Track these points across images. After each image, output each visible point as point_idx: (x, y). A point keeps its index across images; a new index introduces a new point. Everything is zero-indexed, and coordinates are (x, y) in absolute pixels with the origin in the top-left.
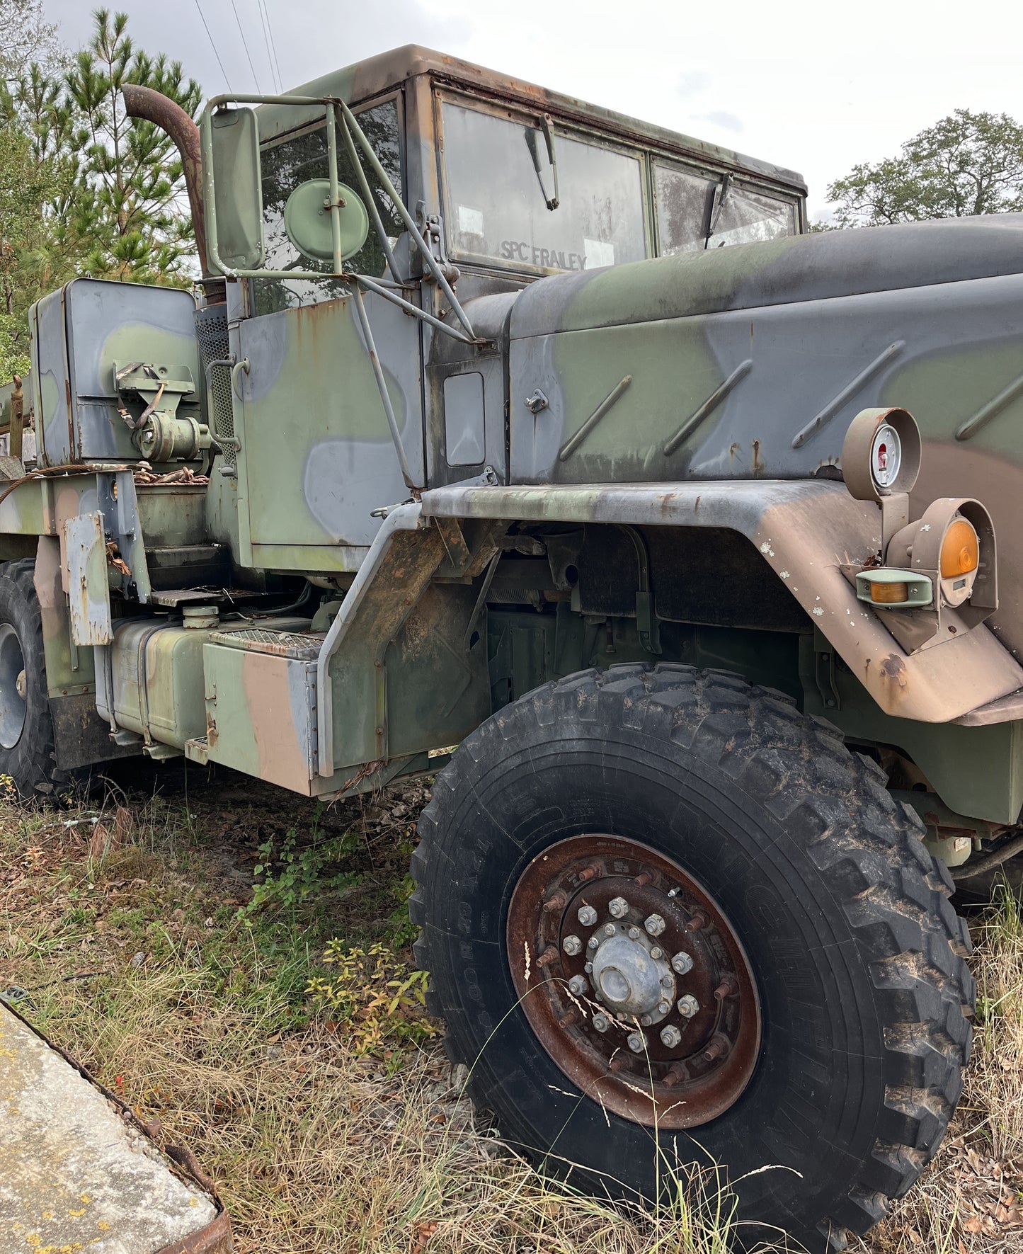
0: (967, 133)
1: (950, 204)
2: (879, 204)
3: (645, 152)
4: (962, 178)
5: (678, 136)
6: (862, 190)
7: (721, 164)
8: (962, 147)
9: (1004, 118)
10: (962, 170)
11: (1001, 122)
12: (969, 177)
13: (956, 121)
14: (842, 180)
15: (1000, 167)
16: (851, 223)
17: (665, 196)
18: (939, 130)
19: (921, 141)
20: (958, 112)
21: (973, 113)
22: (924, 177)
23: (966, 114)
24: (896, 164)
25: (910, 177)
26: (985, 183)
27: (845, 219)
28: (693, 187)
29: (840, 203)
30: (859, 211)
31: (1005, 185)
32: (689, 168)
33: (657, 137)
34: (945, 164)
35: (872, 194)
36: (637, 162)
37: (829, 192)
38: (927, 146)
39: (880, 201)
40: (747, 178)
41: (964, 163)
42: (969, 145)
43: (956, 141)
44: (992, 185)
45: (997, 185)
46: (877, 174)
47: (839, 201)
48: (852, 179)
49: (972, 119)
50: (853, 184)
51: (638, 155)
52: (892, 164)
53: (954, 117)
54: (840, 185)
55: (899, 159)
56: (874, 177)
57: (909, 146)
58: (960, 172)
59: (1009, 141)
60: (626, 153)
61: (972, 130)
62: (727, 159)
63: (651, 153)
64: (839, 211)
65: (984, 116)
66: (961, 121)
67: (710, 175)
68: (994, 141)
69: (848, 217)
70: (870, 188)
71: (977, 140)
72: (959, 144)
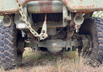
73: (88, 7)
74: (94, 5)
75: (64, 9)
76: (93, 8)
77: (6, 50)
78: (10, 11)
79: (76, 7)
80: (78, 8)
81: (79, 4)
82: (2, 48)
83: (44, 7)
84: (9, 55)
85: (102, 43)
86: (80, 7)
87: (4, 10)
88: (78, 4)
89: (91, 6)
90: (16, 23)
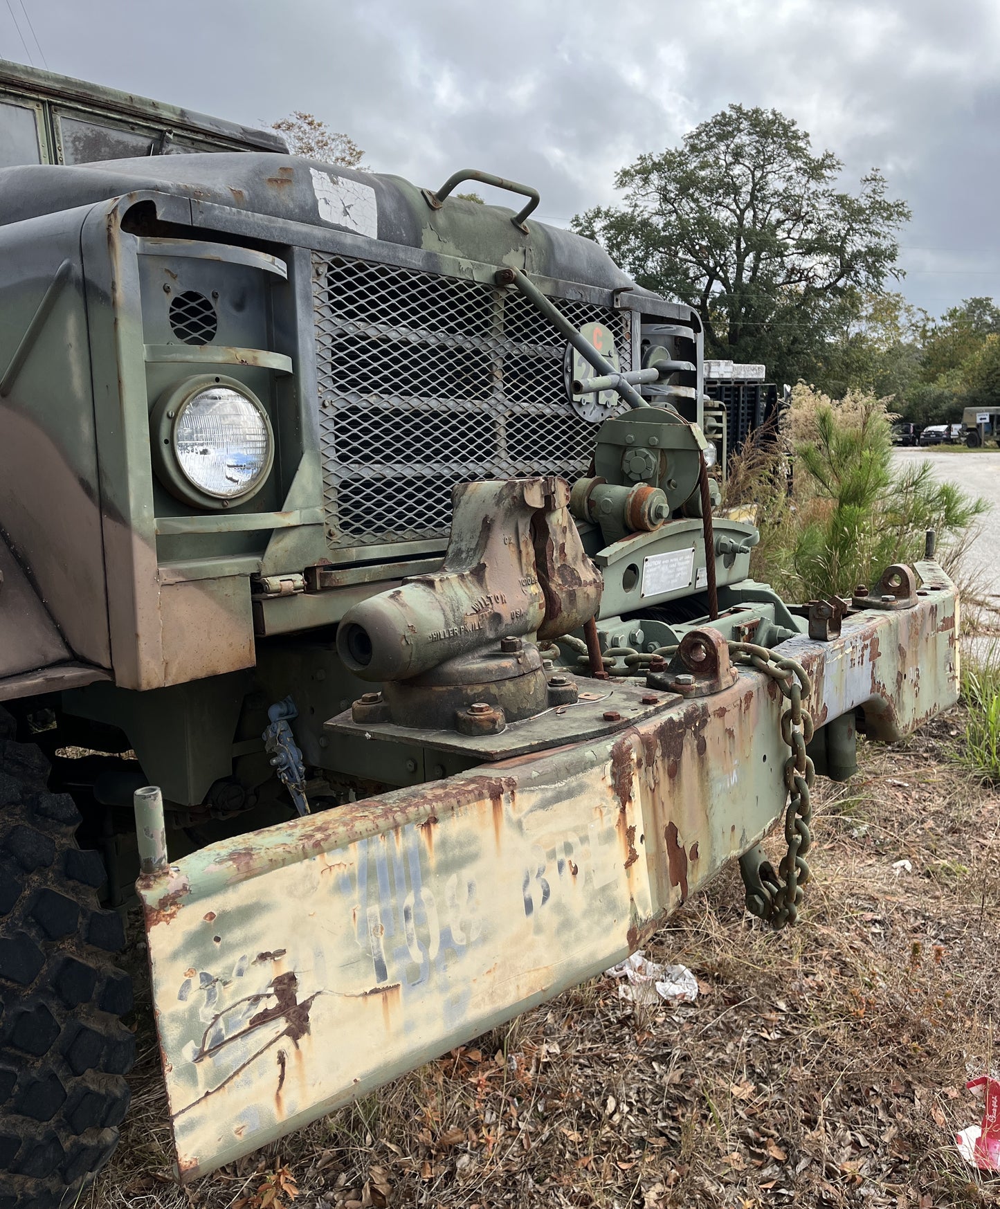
0: (742, 126)
1: (727, 194)
2: (663, 192)
3: (43, 102)
4: (737, 170)
5: (94, 88)
6: (647, 178)
7: (159, 120)
8: (737, 140)
9: (774, 113)
10: (737, 162)
11: (771, 117)
12: (745, 168)
13: (731, 116)
14: (628, 168)
15: (769, 160)
16: (641, 209)
17: (76, 149)
18: (715, 123)
19: (699, 134)
20: (732, 107)
21: (746, 108)
22: (702, 168)
23: (738, 109)
24: (676, 154)
25: (691, 167)
26: (758, 174)
27: (636, 206)
28: (119, 142)
29: (628, 190)
30: (646, 198)
31: (777, 176)
32: (111, 121)
33: (57, 86)
34: (722, 156)
35: (656, 182)
36: (31, 112)
37: (616, 179)
38: (705, 138)
39: (665, 188)
40: (200, 137)
41: (738, 155)
42: (742, 139)
43: (731, 135)
44: (765, 177)
45: (770, 176)
46: (660, 164)
47: (626, 188)
48: (638, 168)
49: (744, 114)
50: (638, 172)
51: (31, 105)
52: (672, 154)
53: (728, 112)
54: (626, 173)
55: (680, 149)
56: (657, 167)
57: (690, 138)
58: (734, 163)
59: (777, 135)
60: (14, 102)
61: (745, 125)
62: (166, 115)
63: (50, 104)
64: (627, 197)
65: (756, 111)
66: (735, 116)
67: (146, 131)
68: (765, 134)
69: (638, 203)
70: (654, 177)
71: (750, 134)
72: (734, 137)
87: (747, 846)
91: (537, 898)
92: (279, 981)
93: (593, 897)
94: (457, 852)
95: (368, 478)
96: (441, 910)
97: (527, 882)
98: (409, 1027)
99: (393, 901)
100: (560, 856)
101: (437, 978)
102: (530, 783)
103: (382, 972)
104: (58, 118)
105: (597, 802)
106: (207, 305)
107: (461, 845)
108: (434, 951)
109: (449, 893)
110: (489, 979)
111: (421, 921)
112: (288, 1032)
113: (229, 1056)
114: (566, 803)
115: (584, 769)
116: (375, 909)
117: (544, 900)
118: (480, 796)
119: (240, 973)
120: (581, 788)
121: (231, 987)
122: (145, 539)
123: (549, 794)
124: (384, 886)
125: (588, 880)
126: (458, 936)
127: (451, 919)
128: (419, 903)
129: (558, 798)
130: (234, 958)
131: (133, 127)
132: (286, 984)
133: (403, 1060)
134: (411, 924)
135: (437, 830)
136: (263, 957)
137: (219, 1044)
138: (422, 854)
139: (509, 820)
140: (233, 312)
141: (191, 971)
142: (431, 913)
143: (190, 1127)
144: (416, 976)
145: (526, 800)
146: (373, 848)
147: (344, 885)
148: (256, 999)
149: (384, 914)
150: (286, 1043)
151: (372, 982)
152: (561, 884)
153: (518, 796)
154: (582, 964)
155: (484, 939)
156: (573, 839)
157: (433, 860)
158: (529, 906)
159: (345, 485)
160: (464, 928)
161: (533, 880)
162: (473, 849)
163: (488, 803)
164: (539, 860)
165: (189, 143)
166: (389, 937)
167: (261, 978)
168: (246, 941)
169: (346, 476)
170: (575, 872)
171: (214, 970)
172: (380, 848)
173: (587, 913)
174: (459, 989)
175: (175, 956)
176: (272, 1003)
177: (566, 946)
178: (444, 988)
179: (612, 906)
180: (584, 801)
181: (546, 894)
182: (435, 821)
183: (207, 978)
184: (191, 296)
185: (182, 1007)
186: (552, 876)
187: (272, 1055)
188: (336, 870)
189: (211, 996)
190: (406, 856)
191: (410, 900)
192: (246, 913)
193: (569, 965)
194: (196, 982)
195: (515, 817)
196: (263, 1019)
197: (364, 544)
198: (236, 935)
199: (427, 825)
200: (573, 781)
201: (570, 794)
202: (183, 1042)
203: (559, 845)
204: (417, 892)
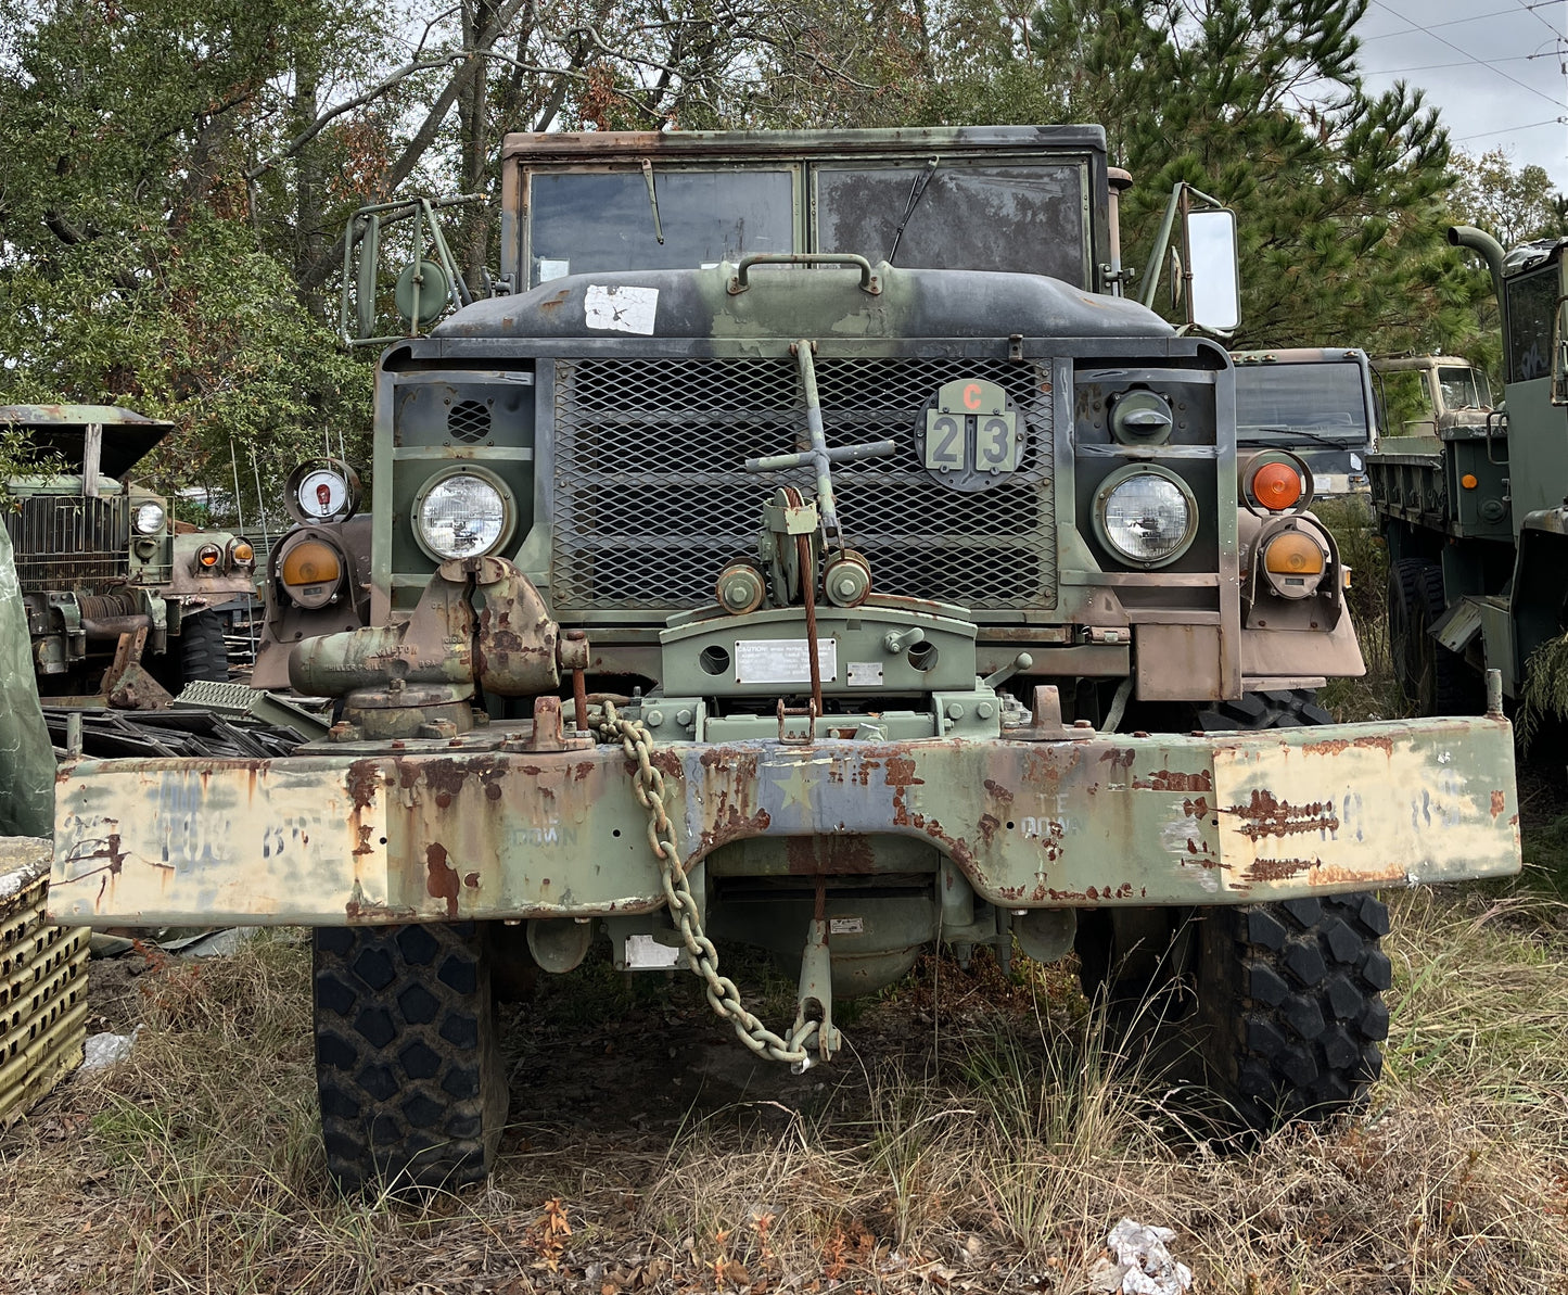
3: (801, 162)
32: (873, 163)
36: (787, 175)
51: (789, 167)
63: (809, 162)
73: (1093, 893)
74: (1127, 887)
75: (950, 880)
76: (1124, 901)
77: (418, 1028)
78: (613, 913)
79: (1020, 892)
80: (1036, 897)
81: (1041, 877)
82: (385, 1011)
83: (817, 856)
84: (443, 1071)
85: (1263, 945)
86: (1049, 896)
87: (575, 908)
88: (1037, 874)
89: (1108, 890)
90: (612, 936)
91: (274, 849)
92: (112, 837)
93: (319, 864)
94: (221, 797)
95: (607, 548)
96: (207, 832)
97: (267, 835)
98: (175, 896)
99: (179, 815)
100: (296, 826)
101: (197, 873)
102: (280, 767)
103: (166, 857)
104: (815, 174)
105: (331, 796)
106: (482, 410)
107: (225, 794)
108: (199, 856)
109: (213, 822)
110: (232, 889)
111: (194, 834)
112: (110, 867)
113: (82, 866)
114: (304, 789)
115: (323, 770)
116: (168, 815)
117: (279, 852)
118: (244, 767)
119: (95, 825)
120: (319, 783)
121: (90, 830)
122: (381, 589)
123: (293, 779)
124: (174, 804)
125: (316, 850)
126: (215, 852)
127: (212, 838)
128: (194, 821)
129: (299, 784)
130: (93, 815)
131: (897, 162)
132: (115, 840)
133: (170, 914)
134: (188, 833)
135: (210, 779)
136: (107, 820)
137: (77, 858)
138: (199, 791)
139: (260, 788)
140: (508, 412)
141: (72, 813)
142: (200, 830)
143: (55, 894)
144: (186, 867)
145: (273, 778)
146: (171, 778)
147: (152, 794)
148: (99, 842)
149: (173, 820)
150: (108, 872)
151: (159, 859)
152: (293, 846)
153: (268, 773)
154: (302, 910)
155: (232, 861)
156: (308, 817)
157: (206, 798)
158: (267, 852)
159: (579, 554)
160: (220, 848)
161: (272, 833)
162: (232, 799)
163: (247, 772)
164: (278, 822)
165: (964, 163)
166: (174, 836)
167: (104, 831)
168: (99, 808)
169: (580, 546)
170: (306, 841)
171: (83, 817)
172: (175, 778)
173: (312, 874)
174: (211, 887)
175: (65, 802)
176: (106, 848)
177: (291, 891)
178: (201, 882)
179: (335, 878)
180: (319, 791)
181: (281, 848)
182: (211, 773)
183: (78, 820)
184: (468, 404)
185: (66, 831)
186: (287, 836)
187: (99, 876)
188: (149, 785)
189: (79, 830)
190: (189, 788)
191: (188, 818)
192: (101, 792)
193: (292, 906)
194: (73, 820)
195: (265, 787)
196: (100, 854)
197: (599, 608)
198: (94, 802)
199: (205, 774)
200: (312, 775)
201: (309, 784)
202: (62, 849)
203: (296, 817)
204: (194, 814)
